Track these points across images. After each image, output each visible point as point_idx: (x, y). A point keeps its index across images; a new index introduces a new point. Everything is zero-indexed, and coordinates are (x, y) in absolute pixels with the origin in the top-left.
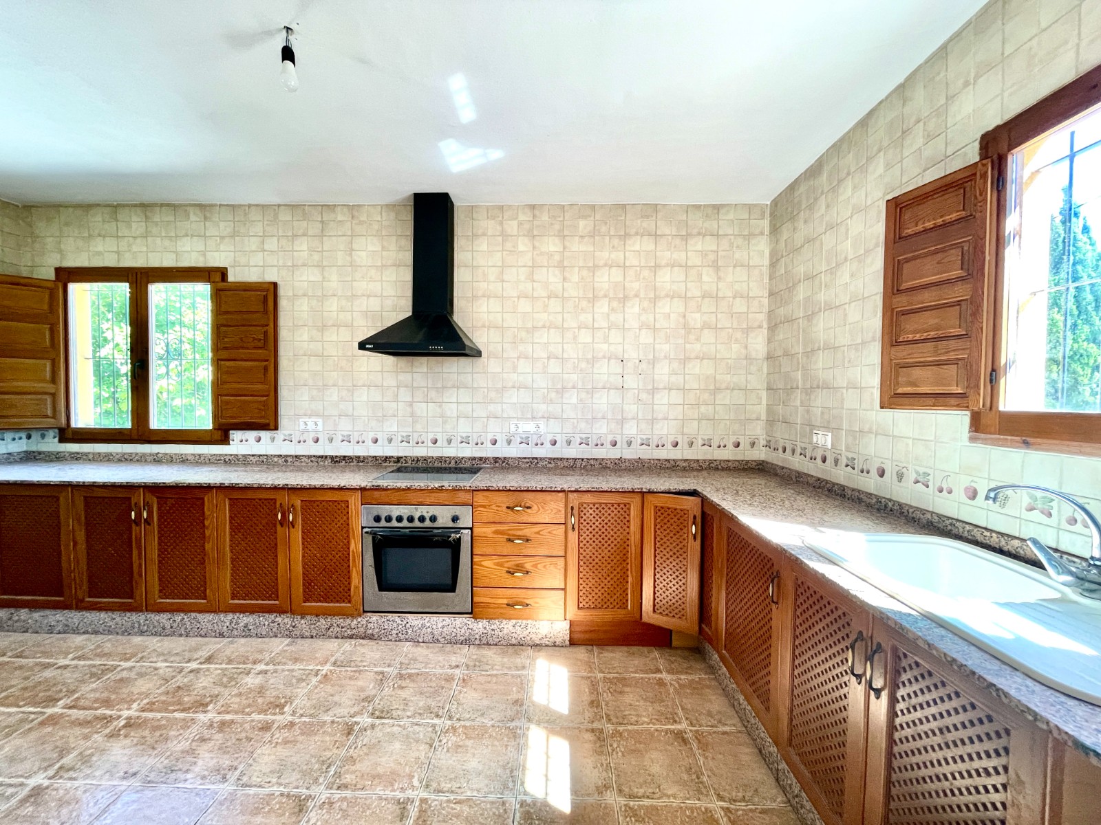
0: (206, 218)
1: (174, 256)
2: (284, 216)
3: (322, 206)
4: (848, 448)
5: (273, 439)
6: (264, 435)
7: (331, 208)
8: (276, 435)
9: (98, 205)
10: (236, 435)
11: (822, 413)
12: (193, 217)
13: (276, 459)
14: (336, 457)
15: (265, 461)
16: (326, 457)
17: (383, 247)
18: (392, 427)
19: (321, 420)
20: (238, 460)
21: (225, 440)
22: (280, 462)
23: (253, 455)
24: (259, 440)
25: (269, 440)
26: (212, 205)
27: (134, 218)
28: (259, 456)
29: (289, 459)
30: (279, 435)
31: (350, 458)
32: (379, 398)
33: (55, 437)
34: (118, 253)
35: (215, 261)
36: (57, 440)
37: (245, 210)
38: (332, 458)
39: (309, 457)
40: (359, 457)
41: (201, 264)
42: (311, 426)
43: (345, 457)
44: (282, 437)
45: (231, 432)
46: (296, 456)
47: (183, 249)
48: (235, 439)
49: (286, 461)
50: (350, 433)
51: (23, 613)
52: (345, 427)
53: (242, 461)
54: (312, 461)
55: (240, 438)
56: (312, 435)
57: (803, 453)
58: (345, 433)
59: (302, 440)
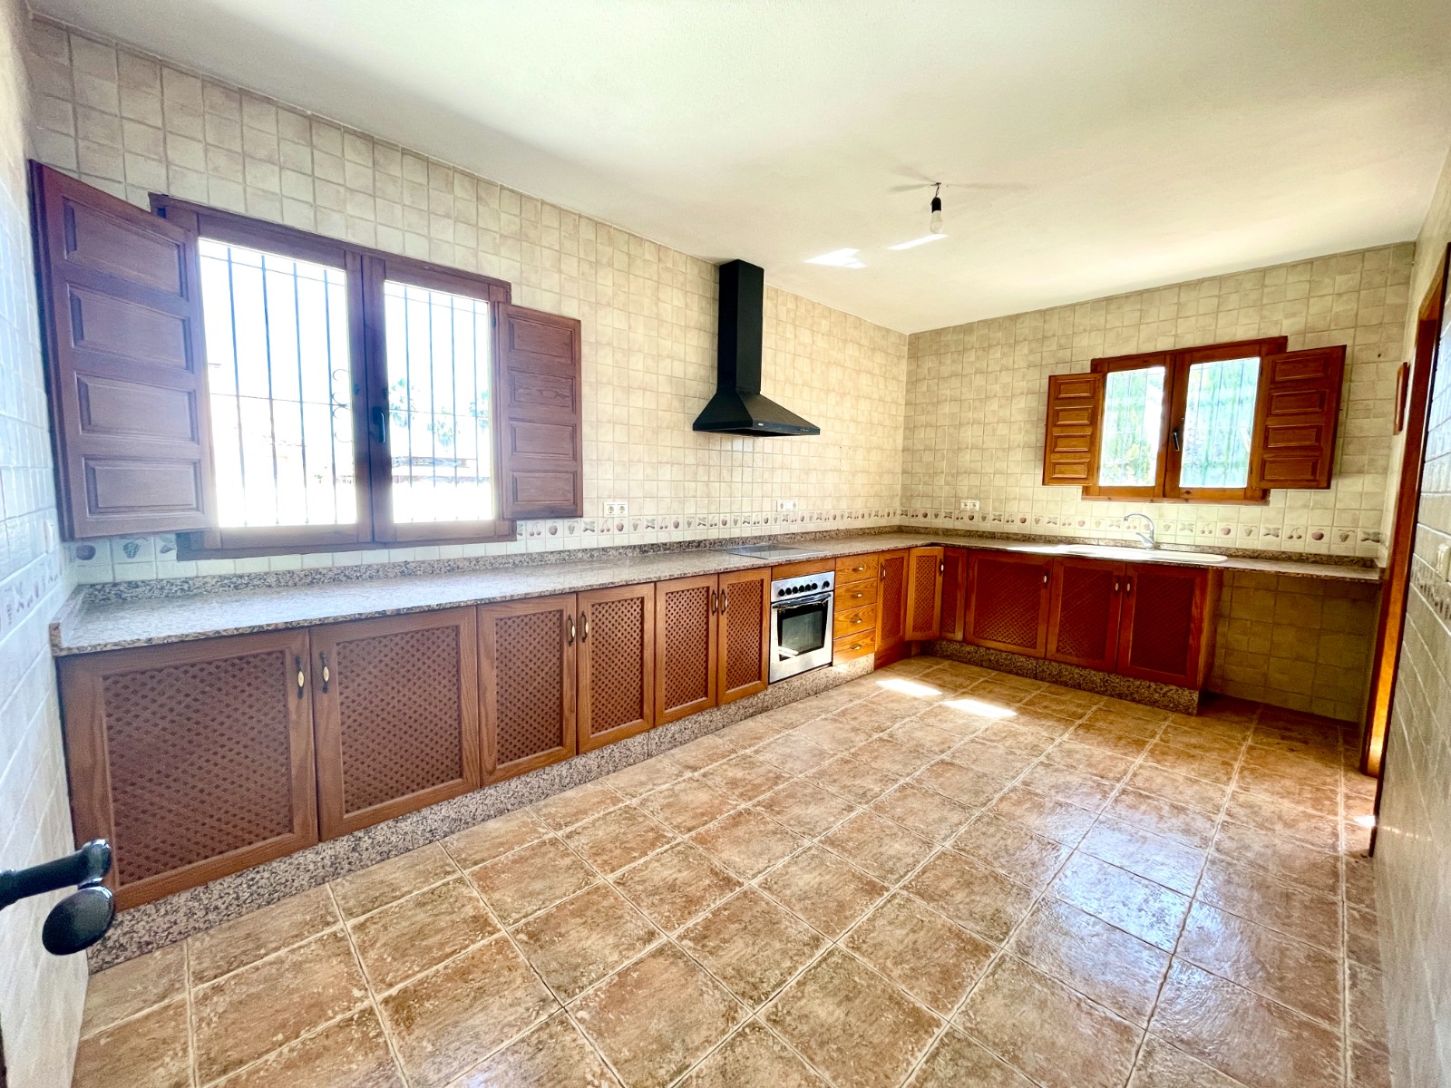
0: (478, 198)
1: (424, 243)
2: (587, 232)
3: (629, 234)
4: (994, 509)
5: (572, 530)
6: (562, 525)
7: (640, 240)
8: (575, 524)
9: (268, 101)
10: (525, 527)
11: (969, 489)
12: (458, 191)
13: (580, 555)
14: (645, 546)
15: (566, 559)
16: (635, 547)
17: (687, 305)
18: (690, 509)
19: (627, 503)
20: (533, 561)
21: (511, 535)
22: (585, 558)
23: (552, 553)
24: (554, 532)
25: (567, 532)
26: (490, 184)
27: (350, 154)
28: (560, 552)
29: (596, 554)
30: (579, 524)
31: (658, 545)
32: (681, 478)
33: (165, 550)
34: (314, 206)
35: (494, 268)
36: (173, 554)
37: (536, 206)
38: (640, 547)
39: (616, 548)
40: (665, 544)
41: (471, 269)
42: (617, 511)
43: (653, 545)
44: (583, 526)
45: (518, 523)
46: (603, 549)
47: (440, 237)
48: (523, 532)
49: (592, 556)
50: (655, 517)
51: (382, 831)
52: (650, 510)
53: (537, 562)
54: (620, 553)
55: (530, 531)
56: (617, 522)
57: (949, 516)
58: (650, 518)
59: (605, 528)
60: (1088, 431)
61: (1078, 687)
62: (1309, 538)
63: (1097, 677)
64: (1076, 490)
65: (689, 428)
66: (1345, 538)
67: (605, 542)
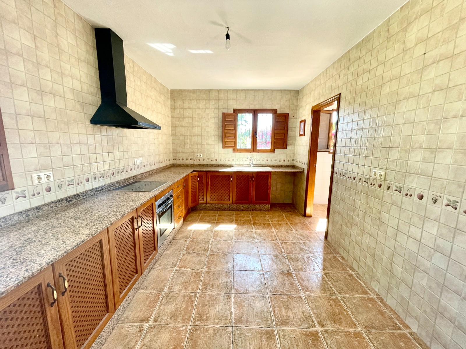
4: (207, 157)
5: (3, 200)
8: (6, 195)
11: (198, 150)
13: (16, 218)
14: (69, 197)
16: (62, 200)
17: (77, 45)
18: (95, 169)
19: (51, 172)
30: (11, 194)
31: (78, 195)
39: (48, 204)
42: (44, 179)
43: (75, 195)
44: (15, 195)
46: (37, 208)
49: (28, 216)
50: (73, 178)
52: (69, 174)
54: (52, 207)
56: (45, 186)
57: (191, 159)
58: (70, 179)
59: (35, 192)
60: (234, 131)
61: (242, 210)
62: (282, 161)
63: (246, 206)
64: (231, 150)
65: (88, 122)
66: (289, 161)
67: (37, 202)
